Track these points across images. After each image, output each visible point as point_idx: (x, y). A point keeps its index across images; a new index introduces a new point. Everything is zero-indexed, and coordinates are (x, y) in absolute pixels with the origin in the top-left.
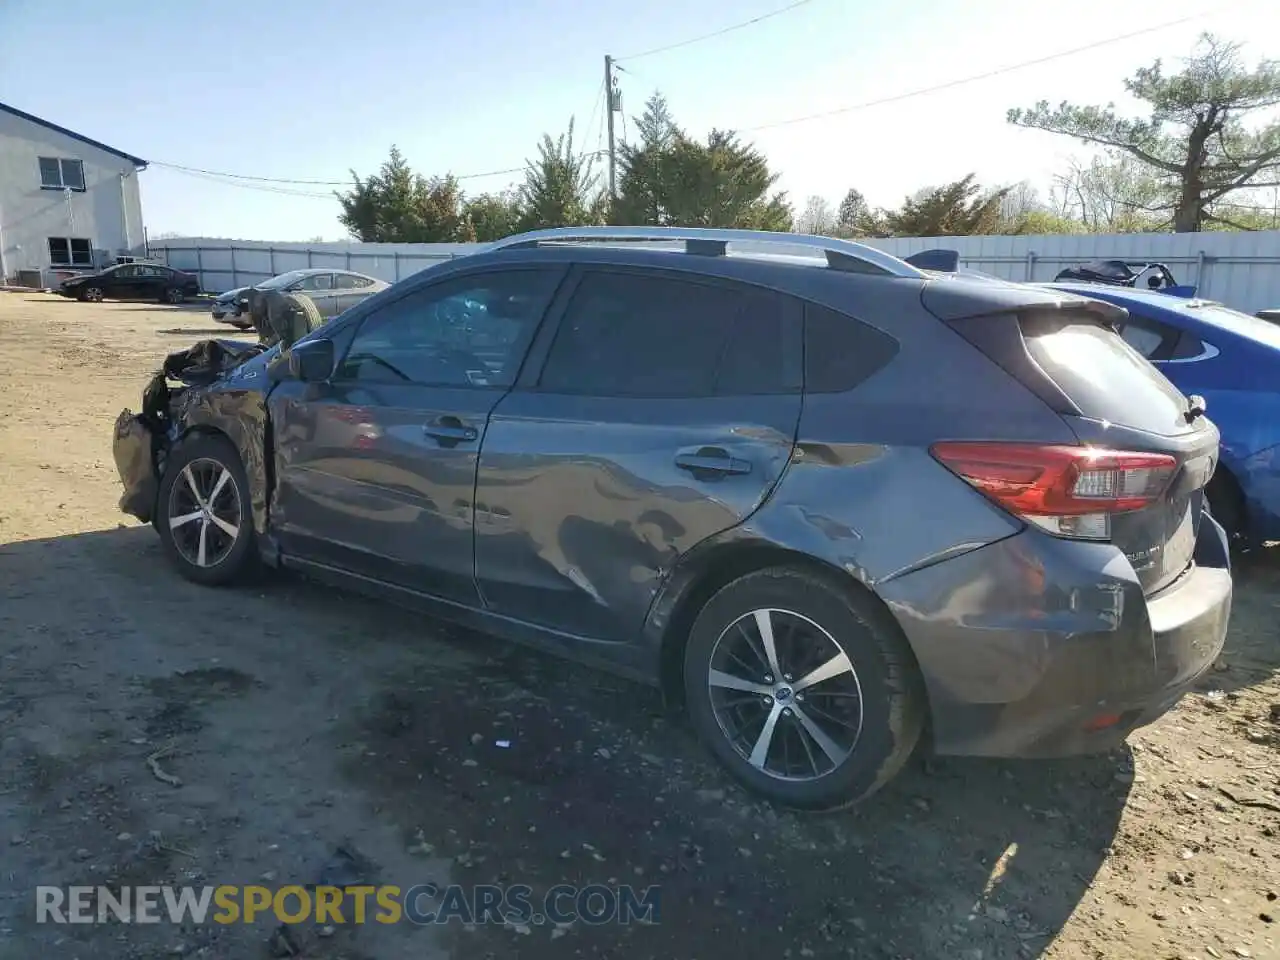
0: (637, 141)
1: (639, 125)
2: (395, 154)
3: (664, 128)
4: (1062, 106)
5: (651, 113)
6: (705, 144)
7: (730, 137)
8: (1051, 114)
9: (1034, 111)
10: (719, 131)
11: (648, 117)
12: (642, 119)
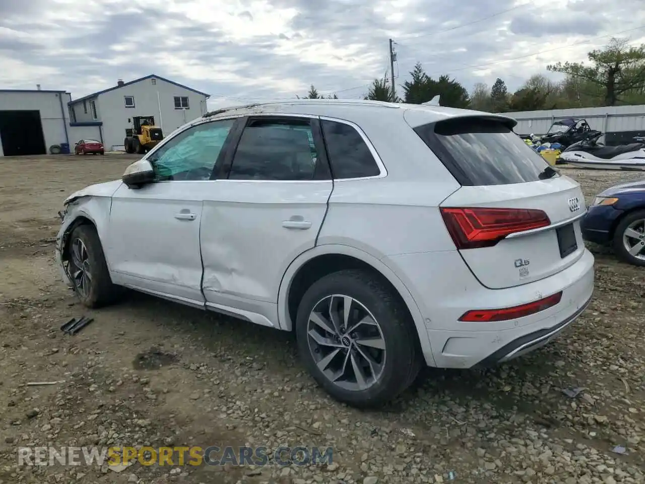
0: (411, 80)
1: (412, 74)
2: (312, 87)
3: (421, 75)
4: (566, 64)
5: (416, 70)
6: (437, 80)
7: (447, 77)
8: (562, 67)
9: (556, 66)
10: (443, 76)
11: (415, 71)
12: (413, 72)
